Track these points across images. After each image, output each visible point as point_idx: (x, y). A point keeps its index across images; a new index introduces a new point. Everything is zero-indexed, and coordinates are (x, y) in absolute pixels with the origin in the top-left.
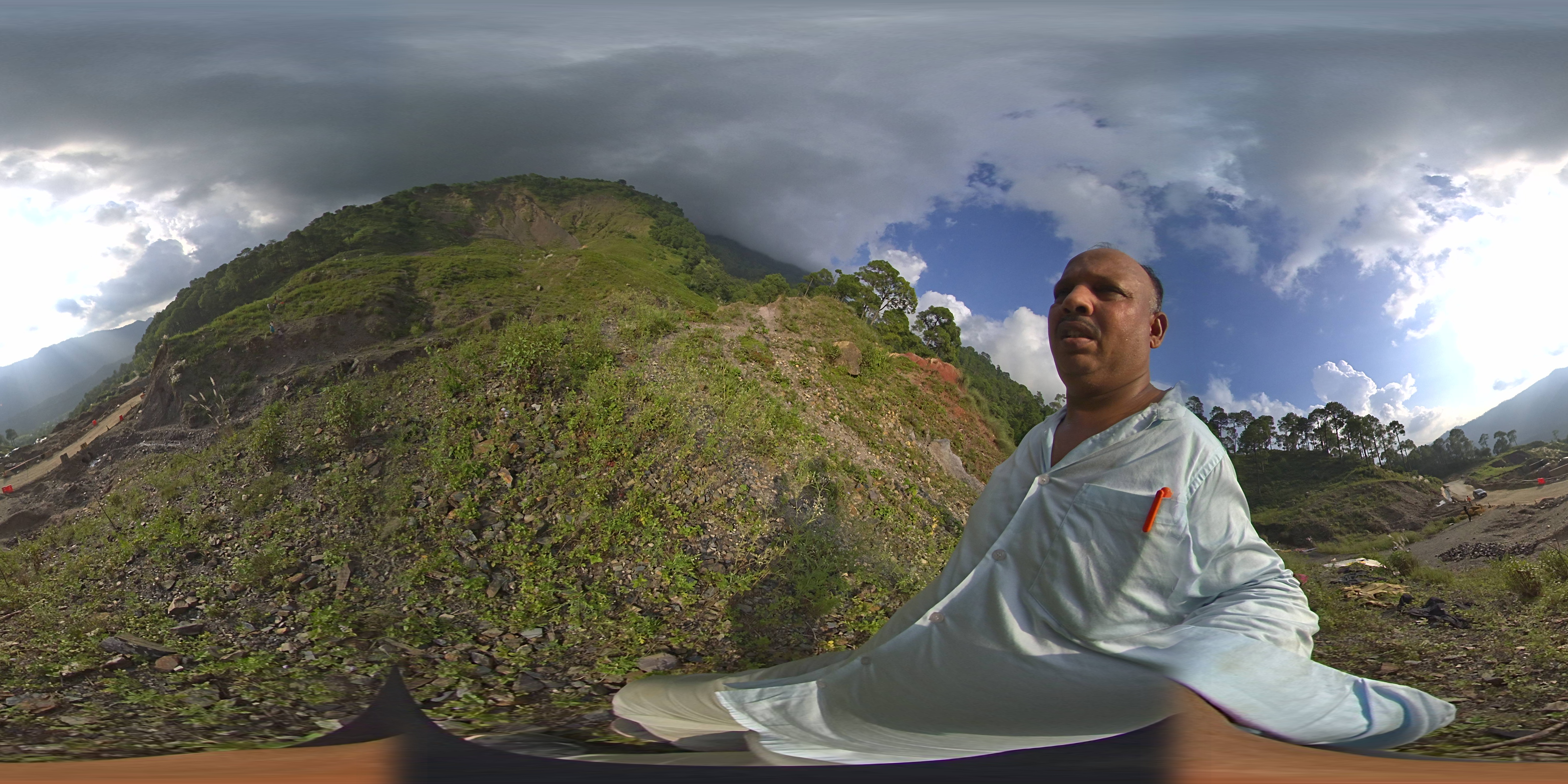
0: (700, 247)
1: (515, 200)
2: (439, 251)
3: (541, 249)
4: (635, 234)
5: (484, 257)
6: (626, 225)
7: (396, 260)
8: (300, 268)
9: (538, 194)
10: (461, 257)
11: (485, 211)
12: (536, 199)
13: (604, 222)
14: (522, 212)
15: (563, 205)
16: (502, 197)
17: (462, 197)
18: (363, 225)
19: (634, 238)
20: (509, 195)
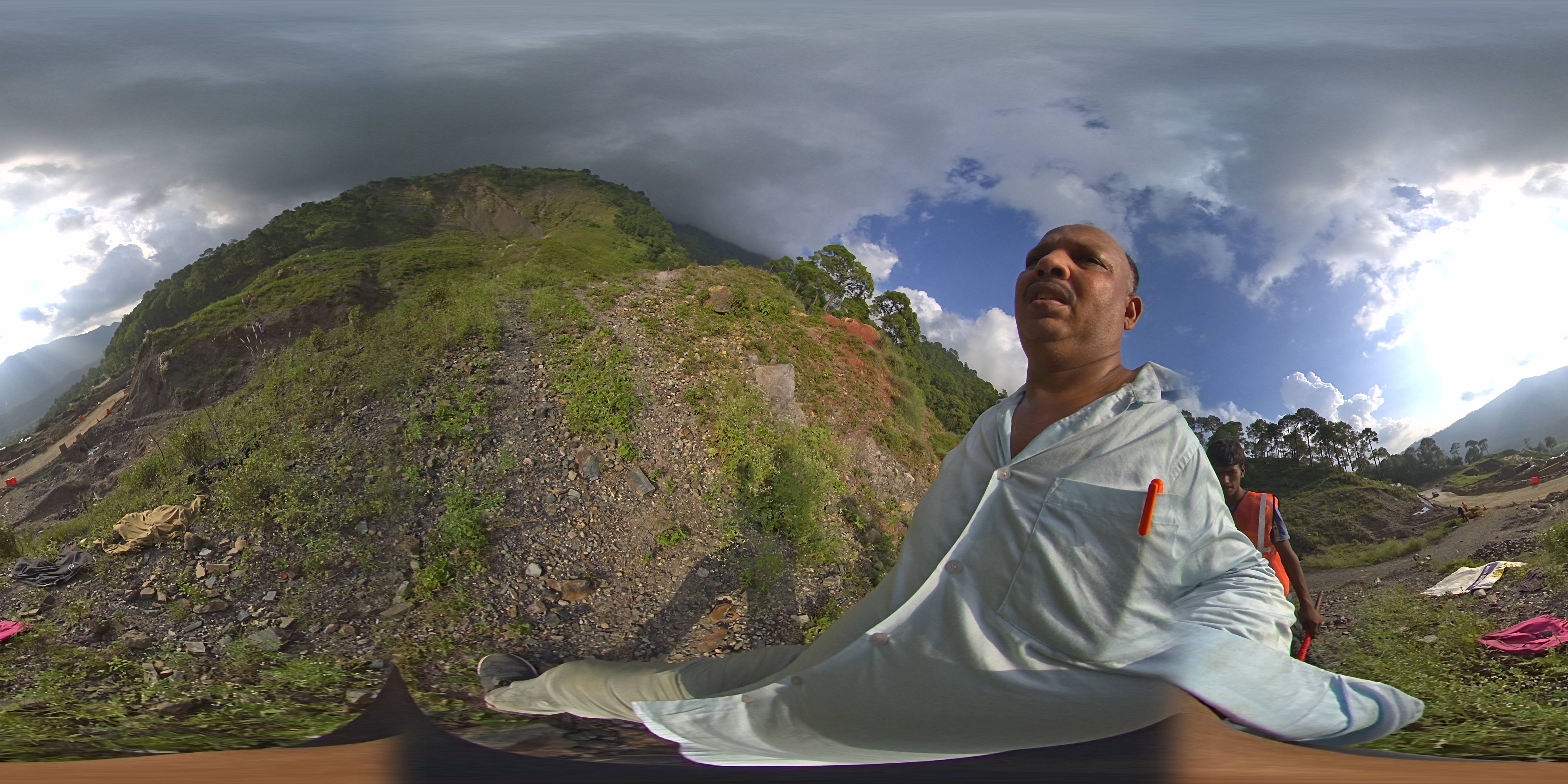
0: (666, 236)
1: (475, 191)
2: (400, 244)
3: (503, 239)
4: (597, 223)
5: (445, 249)
6: (590, 214)
7: (358, 254)
8: (264, 266)
9: (499, 185)
10: (423, 249)
11: (446, 203)
12: (498, 189)
13: (567, 211)
14: (484, 203)
15: (524, 195)
16: (463, 188)
17: (421, 189)
18: (324, 221)
19: (598, 227)
20: (469, 186)
